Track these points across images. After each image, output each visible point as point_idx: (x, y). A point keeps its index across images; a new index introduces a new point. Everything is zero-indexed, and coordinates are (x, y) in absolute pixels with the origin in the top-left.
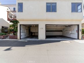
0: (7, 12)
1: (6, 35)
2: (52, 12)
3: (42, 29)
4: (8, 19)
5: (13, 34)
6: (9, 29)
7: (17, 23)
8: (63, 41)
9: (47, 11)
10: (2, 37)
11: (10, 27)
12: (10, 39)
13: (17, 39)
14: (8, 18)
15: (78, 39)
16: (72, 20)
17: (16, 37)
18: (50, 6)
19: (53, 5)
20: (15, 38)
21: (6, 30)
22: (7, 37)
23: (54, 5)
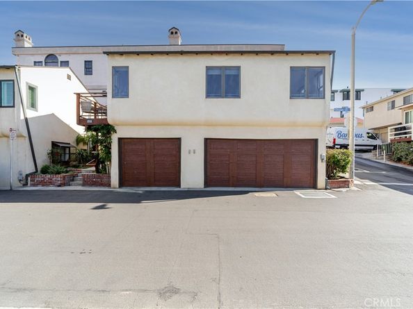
0: (75, 96)
1: (67, 172)
2: (226, 96)
3: (192, 153)
4: (81, 121)
5: (94, 169)
6: (73, 150)
7: (109, 133)
8: (257, 194)
9: (209, 95)
10: (59, 178)
11: (78, 144)
12: (83, 185)
13: (109, 185)
14: (79, 116)
15: (314, 186)
16: (294, 125)
17: (105, 180)
18: (219, 76)
19: (228, 72)
20: (102, 185)
21: (65, 154)
22: (73, 180)
23: (233, 73)
